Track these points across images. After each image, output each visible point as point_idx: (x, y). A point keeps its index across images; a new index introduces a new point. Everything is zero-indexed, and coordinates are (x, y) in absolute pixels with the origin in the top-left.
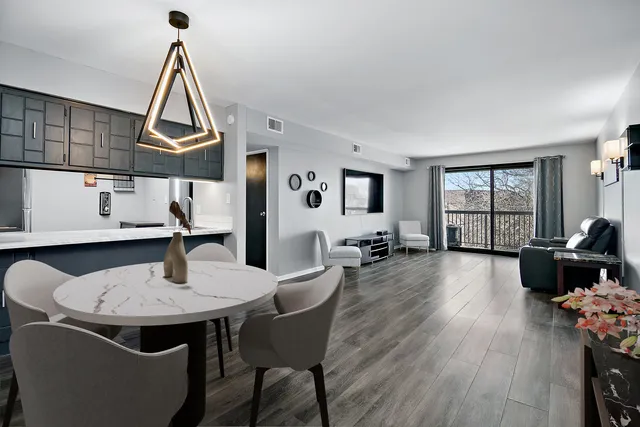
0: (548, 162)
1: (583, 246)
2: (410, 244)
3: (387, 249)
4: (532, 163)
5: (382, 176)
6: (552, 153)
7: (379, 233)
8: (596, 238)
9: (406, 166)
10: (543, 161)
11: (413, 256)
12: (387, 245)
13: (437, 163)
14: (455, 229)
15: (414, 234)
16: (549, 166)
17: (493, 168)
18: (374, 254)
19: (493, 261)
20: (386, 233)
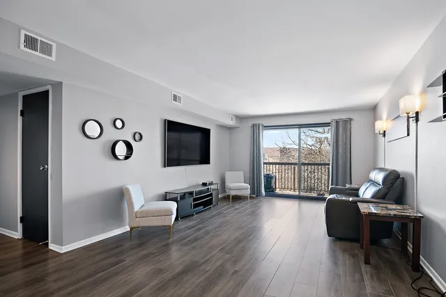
0: (341, 124)
1: (378, 196)
2: (233, 193)
3: (212, 199)
4: (329, 123)
5: (209, 130)
6: (344, 116)
7: (204, 184)
8: (389, 189)
9: (231, 123)
10: (337, 122)
11: (235, 205)
12: (211, 195)
13: (257, 122)
14: (271, 178)
15: (238, 184)
16: (342, 127)
17: (300, 126)
18: (196, 206)
19: (299, 205)
20: (211, 184)
